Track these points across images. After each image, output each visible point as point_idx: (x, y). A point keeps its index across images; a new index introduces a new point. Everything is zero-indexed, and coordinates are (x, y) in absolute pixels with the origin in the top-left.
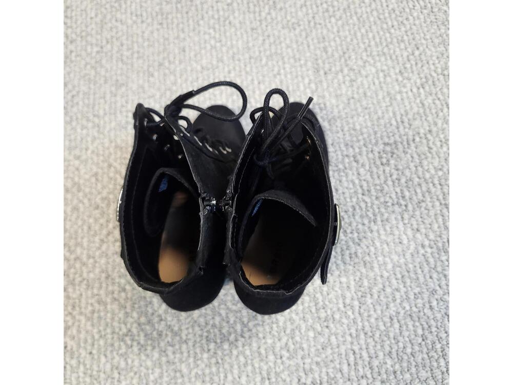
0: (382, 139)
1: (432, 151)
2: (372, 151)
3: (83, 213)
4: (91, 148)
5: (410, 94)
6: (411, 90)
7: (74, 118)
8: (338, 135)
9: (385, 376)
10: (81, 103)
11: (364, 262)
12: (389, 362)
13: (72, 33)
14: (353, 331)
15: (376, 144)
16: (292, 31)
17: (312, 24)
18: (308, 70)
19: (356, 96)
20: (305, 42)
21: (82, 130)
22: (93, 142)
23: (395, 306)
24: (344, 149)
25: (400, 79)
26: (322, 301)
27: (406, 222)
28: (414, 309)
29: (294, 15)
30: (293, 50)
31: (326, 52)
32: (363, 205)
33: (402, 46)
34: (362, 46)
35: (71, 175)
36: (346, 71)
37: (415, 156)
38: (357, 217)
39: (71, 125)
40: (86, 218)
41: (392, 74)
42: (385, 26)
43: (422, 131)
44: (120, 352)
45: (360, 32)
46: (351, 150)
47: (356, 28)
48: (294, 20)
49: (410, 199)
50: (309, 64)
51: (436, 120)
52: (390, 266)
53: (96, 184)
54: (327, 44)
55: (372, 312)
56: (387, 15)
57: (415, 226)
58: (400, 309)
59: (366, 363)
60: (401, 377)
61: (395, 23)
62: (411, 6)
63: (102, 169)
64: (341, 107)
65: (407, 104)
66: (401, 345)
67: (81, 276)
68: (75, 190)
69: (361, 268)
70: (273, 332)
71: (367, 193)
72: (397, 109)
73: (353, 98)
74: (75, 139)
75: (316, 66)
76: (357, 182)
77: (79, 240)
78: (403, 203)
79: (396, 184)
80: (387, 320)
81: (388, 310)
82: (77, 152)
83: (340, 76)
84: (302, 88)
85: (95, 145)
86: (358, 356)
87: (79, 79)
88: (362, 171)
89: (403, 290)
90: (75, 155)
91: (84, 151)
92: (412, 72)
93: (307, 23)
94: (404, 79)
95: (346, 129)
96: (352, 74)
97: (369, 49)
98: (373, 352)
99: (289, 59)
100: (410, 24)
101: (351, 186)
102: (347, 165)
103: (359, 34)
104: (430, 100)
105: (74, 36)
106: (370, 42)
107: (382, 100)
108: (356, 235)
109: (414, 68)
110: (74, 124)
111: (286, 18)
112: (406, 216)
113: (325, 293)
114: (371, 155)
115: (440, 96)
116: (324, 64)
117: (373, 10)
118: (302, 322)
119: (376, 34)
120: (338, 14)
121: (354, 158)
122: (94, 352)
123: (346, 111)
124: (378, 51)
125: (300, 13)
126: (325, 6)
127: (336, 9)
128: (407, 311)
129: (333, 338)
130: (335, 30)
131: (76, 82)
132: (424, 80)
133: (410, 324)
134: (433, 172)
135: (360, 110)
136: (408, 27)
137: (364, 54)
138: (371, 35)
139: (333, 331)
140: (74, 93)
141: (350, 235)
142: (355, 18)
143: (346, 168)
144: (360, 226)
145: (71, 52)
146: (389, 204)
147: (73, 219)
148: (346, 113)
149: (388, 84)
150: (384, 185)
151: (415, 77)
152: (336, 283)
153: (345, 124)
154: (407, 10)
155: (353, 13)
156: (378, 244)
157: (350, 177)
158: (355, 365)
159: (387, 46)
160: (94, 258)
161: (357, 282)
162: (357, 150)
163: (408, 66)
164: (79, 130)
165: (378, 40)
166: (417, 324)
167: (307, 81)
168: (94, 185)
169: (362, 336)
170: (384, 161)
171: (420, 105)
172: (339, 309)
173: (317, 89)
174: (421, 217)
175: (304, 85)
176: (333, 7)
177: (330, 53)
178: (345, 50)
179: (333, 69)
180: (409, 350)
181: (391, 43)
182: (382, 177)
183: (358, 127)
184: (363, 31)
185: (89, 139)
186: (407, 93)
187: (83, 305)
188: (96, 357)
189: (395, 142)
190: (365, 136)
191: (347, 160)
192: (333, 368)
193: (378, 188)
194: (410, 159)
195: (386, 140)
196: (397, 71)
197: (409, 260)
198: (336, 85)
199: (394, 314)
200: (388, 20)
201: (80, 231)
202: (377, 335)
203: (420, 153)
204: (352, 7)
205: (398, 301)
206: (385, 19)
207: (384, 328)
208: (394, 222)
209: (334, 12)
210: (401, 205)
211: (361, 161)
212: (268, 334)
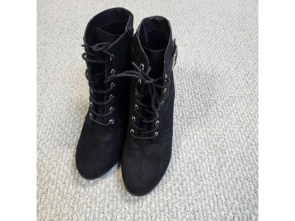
0: (228, 95)
1: (253, 102)
2: (223, 99)
3: (72, 112)
4: (80, 83)
5: (241, 77)
6: (241, 76)
7: (74, 70)
8: (206, 91)
9: (235, 211)
10: (78, 64)
11: (221, 150)
12: (237, 203)
13: (77, 36)
14: (216, 184)
15: (225, 96)
16: (184, 47)
17: (193, 45)
18: (191, 63)
19: (214, 75)
20: (190, 52)
21: (77, 75)
22: (81, 81)
23: (239, 173)
24: (210, 97)
25: (236, 71)
26: (199, 167)
27: (242, 132)
28: (249, 176)
29: (185, 41)
30: (184, 55)
31: (200, 57)
32: (220, 123)
33: (236, 58)
34: (217, 56)
35: (68, 94)
36: (209, 65)
37: (245, 103)
38: (217, 128)
39: (72, 72)
40: (73, 114)
41: (232, 68)
42: (228, 50)
43: (248, 93)
44: (82, 184)
45: (216, 51)
46: (213, 98)
47: (214, 49)
48: (184, 43)
49: (244, 122)
50: (192, 61)
51: (254, 89)
52: (235, 153)
53: (81, 99)
54: (200, 54)
55: (226, 175)
56: (228, 46)
57: (247, 135)
58: (241, 175)
59: (224, 202)
60: (244, 212)
61: (232, 49)
62: (240, 43)
63: (85, 93)
64: (207, 79)
65: (240, 81)
66: (243, 194)
67: (65, 141)
68: (69, 101)
69: (219, 152)
70: (171, 181)
71: (221, 117)
72: (235, 83)
73: (213, 76)
74: (73, 79)
75: (195, 62)
76: (216, 112)
77: (68, 124)
78: (240, 124)
79: (236, 115)
80: (234, 180)
81: (234, 175)
82: (73, 84)
83: (207, 67)
84: (188, 70)
85: (83, 82)
86: (219, 198)
87: (79, 54)
88: (218, 107)
89: (242, 165)
90: (71, 85)
91: (76, 84)
92: (241, 69)
93: (191, 45)
94: (237, 71)
95: (210, 88)
96: (212, 66)
97: (220, 58)
98: (227, 196)
99: (182, 58)
100: (239, 50)
101: (213, 113)
102: (211, 104)
103: (215, 52)
104: (251, 81)
105: (78, 37)
106: (221, 55)
107: (227, 79)
108: (216, 136)
109: (242, 67)
110: (73, 72)
111: (181, 42)
112: (242, 130)
113: (200, 163)
114: (223, 101)
115: (255, 80)
116: (199, 61)
117: (222, 43)
118: (187, 176)
119: (224, 53)
120: (206, 43)
121: (215, 101)
122: (67, 182)
123: (210, 81)
124: (225, 59)
125: (187, 41)
126: (199, 39)
127: (205, 41)
128: (245, 176)
129: (205, 187)
130: (204, 49)
131: (77, 55)
132: (247, 72)
133: (247, 183)
134: (254, 111)
135: (217, 82)
136: (239, 51)
137: (218, 59)
138: (221, 53)
139: (204, 183)
140: (75, 59)
141: (213, 136)
142: (213, 45)
143: (210, 105)
144: (218, 132)
145: (76, 43)
146: (233, 123)
147: (66, 114)
148: (210, 82)
149: (230, 73)
150: (230, 115)
151: (243, 71)
152: (206, 159)
153: (209, 86)
154: (238, 45)
155: (212, 43)
156: (228, 142)
157: (213, 109)
158: (217, 203)
159: (229, 57)
160: (74, 133)
161: (217, 159)
162: (216, 98)
163: (239, 66)
164: (75, 75)
165: (225, 55)
166: (251, 184)
167: (191, 67)
168: (80, 100)
169: (221, 187)
170: (230, 104)
171: (246, 83)
172: (208, 172)
173: (195, 71)
174: (250, 131)
175: (189, 69)
176: (203, 40)
177: (202, 58)
178: (209, 57)
179: (203, 64)
180: (247, 197)
181: (231, 56)
182: (229, 111)
183: (216, 88)
184: (217, 51)
185: (80, 79)
186: (239, 77)
187: (64, 157)
188: (67, 185)
189: (235, 97)
190: (220, 92)
191: (211, 102)
192: (205, 203)
193: (227, 115)
194: (243, 105)
195: (230, 95)
196: (234, 68)
197: (245, 151)
198: (205, 70)
199: (238, 177)
200: (229, 48)
201: (69, 120)
202: (230, 188)
203: (247, 102)
204: (212, 41)
205: (240, 171)
206: (228, 47)
207: (233, 184)
208: (236, 132)
209: (204, 42)
210: (239, 125)
211: (218, 103)
212: (168, 181)
